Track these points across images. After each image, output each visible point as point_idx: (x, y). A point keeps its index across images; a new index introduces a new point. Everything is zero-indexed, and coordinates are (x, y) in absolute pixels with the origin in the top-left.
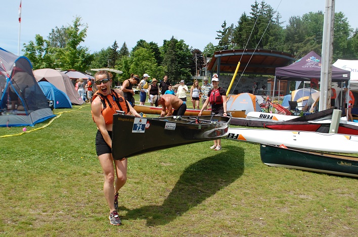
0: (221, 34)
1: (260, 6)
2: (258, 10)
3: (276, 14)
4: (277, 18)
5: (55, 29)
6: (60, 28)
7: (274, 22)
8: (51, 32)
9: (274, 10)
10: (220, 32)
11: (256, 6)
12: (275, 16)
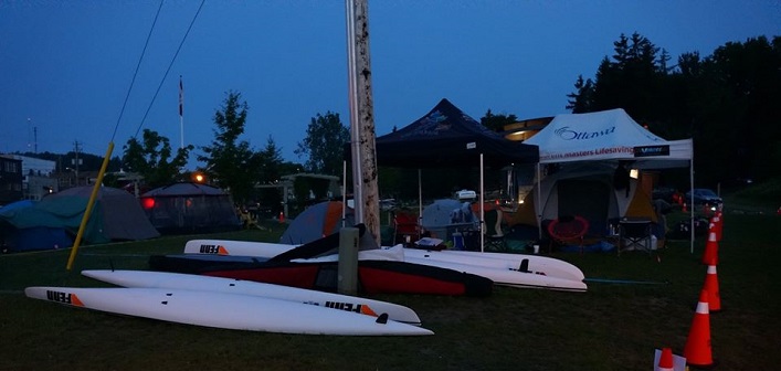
0: (574, 100)
1: (630, 43)
2: (628, 50)
3: (660, 52)
4: (663, 61)
5: (317, 118)
6: (323, 115)
7: (657, 67)
8: (310, 123)
9: (655, 47)
10: (573, 96)
11: (624, 42)
12: (658, 56)
